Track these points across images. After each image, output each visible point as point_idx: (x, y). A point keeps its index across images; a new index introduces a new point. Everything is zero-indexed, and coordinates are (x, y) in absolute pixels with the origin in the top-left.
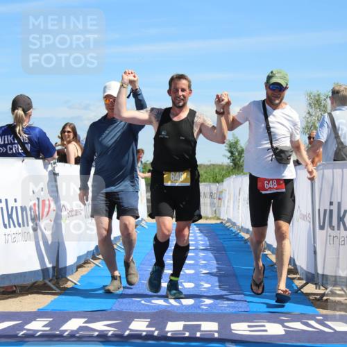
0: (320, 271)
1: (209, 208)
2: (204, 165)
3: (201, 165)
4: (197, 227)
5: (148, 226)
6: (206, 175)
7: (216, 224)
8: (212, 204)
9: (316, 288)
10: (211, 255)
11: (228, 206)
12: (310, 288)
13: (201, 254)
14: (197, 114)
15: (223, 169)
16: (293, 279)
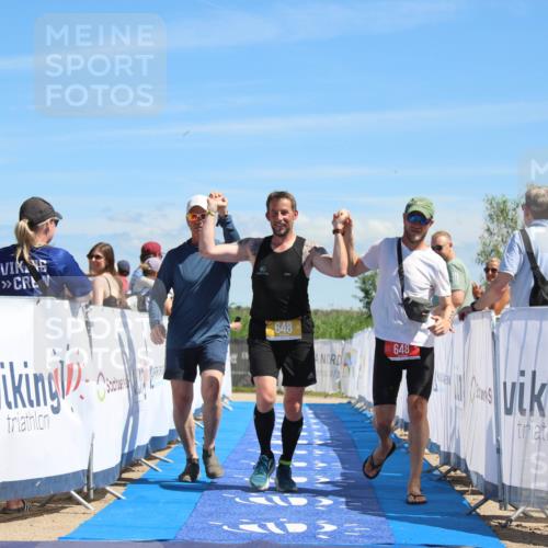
0: (506, 481)
1: (328, 378)
2: (322, 312)
3: (316, 312)
4: (311, 409)
5: (234, 407)
6: (324, 326)
7: (341, 404)
8: (335, 374)
9: (501, 508)
10: (333, 454)
11: (360, 377)
12: (490, 508)
13: (318, 452)
14: (306, 242)
15: (352, 318)
16: (464, 492)
